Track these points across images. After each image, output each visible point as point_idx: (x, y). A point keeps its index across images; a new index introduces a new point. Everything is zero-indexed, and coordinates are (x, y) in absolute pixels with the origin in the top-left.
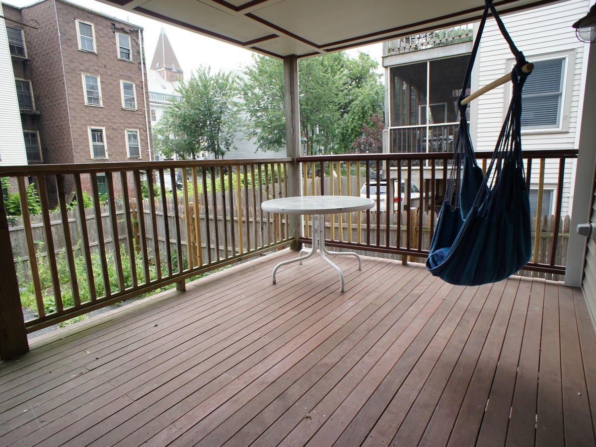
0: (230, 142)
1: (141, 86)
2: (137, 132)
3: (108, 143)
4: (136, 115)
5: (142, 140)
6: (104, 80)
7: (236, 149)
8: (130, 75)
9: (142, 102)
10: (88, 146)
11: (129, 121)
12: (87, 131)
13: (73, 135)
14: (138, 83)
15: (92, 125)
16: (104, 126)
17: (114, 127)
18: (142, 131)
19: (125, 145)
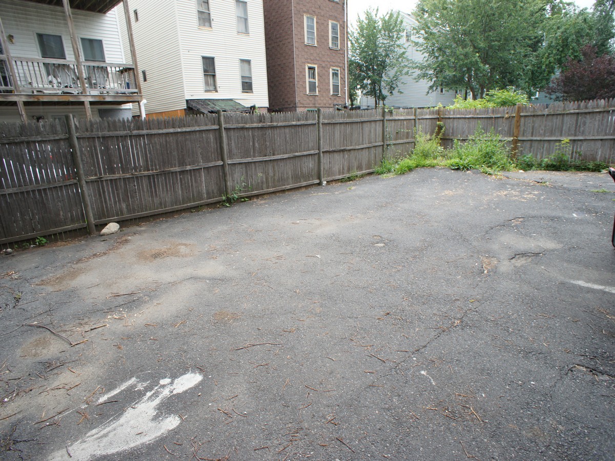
0: (394, 86)
1: (343, 25)
2: (338, 71)
3: (319, 80)
4: (338, 55)
5: (341, 78)
6: (319, 21)
7: (401, 93)
8: (336, 15)
9: (343, 42)
10: (305, 82)
11: (333, 60)
12: (305, 69)
13: (296, 72)
14: (341, 23)
15: (309, 63)
16: (316, 64)
17: (323, 65)
18: (342, 70)
19: (329, 83)
